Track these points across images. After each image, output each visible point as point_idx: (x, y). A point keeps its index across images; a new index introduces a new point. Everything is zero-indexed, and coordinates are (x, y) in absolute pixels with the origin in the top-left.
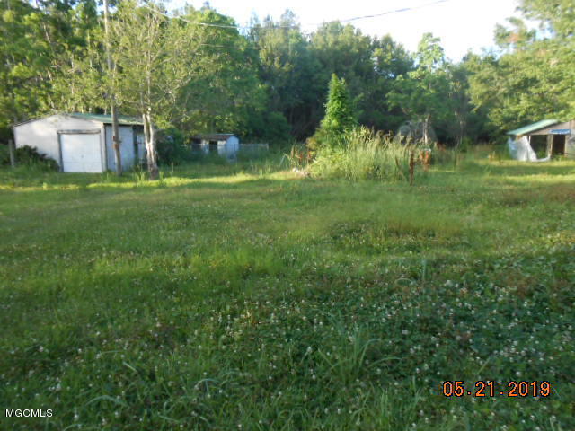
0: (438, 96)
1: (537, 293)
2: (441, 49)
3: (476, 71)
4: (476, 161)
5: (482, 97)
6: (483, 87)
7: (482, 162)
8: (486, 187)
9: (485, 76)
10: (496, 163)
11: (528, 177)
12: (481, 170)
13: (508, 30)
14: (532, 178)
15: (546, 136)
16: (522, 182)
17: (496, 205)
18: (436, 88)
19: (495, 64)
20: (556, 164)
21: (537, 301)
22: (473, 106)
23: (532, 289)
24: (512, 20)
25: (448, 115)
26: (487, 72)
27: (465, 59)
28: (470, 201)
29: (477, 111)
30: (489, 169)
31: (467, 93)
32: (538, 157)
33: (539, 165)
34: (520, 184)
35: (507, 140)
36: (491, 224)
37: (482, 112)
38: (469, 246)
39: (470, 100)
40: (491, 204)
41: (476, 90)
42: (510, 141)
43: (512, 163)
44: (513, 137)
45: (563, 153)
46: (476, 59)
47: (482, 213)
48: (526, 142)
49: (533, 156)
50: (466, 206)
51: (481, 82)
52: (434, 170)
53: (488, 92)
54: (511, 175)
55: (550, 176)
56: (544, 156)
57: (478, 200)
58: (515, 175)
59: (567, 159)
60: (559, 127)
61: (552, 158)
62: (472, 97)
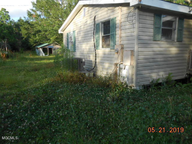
0: (9, 33)
1: (37, 100)
2: (9, 16)
3: (23, 25)
4: (25, 57)
5: (26, 34)
6: (26, 31)
7: (27, 57)
8: (28, 65)
9: (26, 27)
10: (32, 57)
11: (42, 61)
12: (26, 59)
13: (32, 13)
14: (43, 61)
15: (47, 48)
16: (40, 63)
17: (30, 71)
18: (8, 30)
19: (29, 24)
20: (50, 57)
21: (37, 103)
22: (23, 37)
23: (36, 99)
24: (32, 10)
25: (14, 40)
26: (26, 26)
27: (19, 21)
28: (21, 71)
29: (25, 39)
30: (29, 59)
31: (20, 33)
32: (45, 55)
33: (45, 57)
34: (39, 63)
35: (35, 49)
36: (27, 78)
37: (27, 40)
38: (18, 87)
39: (22, 35)
40: (28, 71)
41: (23, 32)
42: (36, 50)
43: (37, 57)
44: (37, 48)
45: (52, 53)
46: (23, 21)
47: (25, 75)
48: (41, 50)
49: (44, 55)
50: (19, 72)
51: (25, 29)
52: (9, 60)
53: (28, 33)
54: (36, 61)
55: (48, 60)
56: (47, 54)
57: (24, 70)
58: (38, 61)
59: (53, 55)
60: (50, 46)
61: (49, 55)
62: (23, 34)
